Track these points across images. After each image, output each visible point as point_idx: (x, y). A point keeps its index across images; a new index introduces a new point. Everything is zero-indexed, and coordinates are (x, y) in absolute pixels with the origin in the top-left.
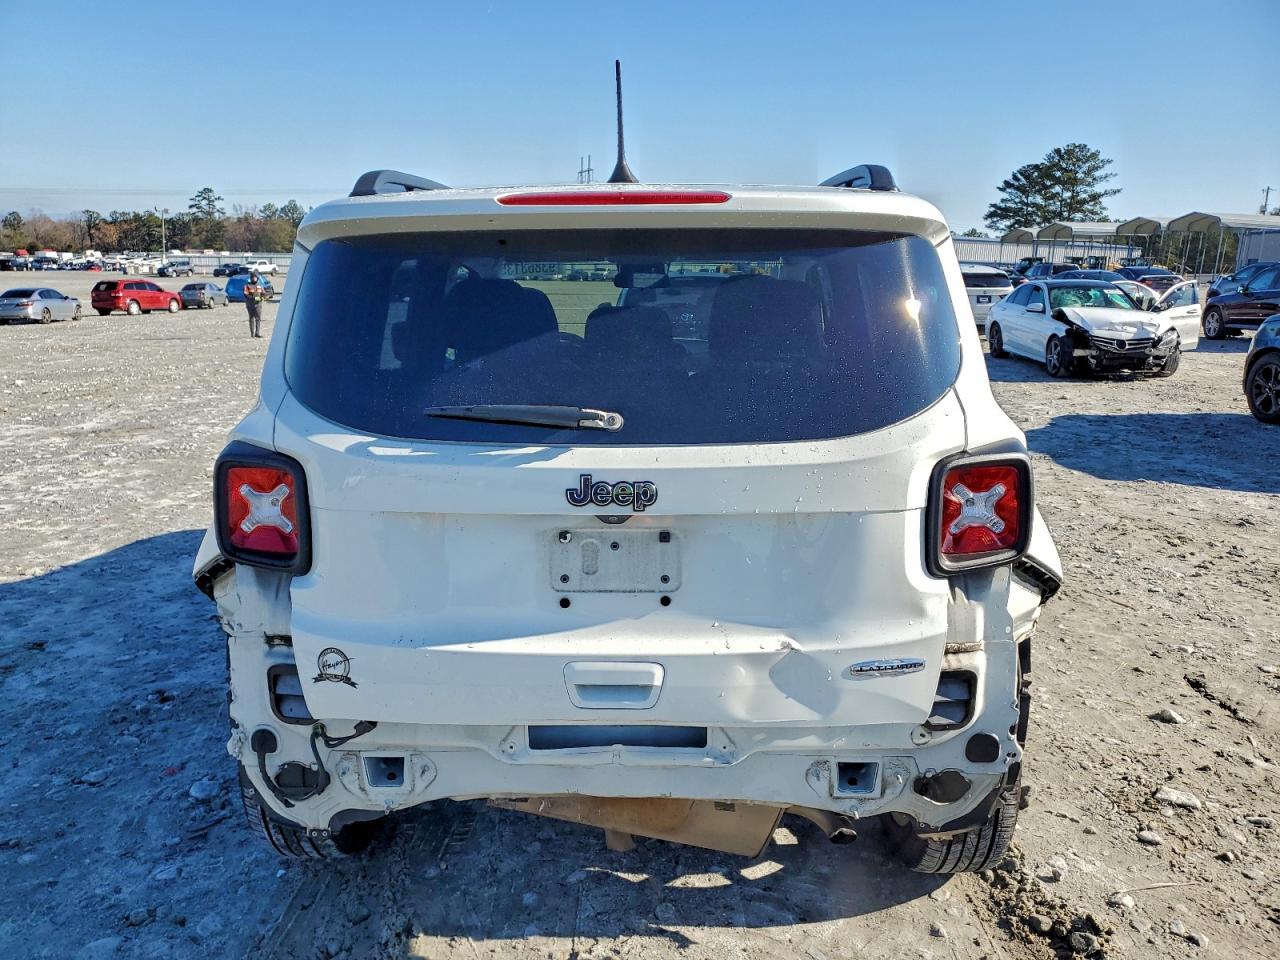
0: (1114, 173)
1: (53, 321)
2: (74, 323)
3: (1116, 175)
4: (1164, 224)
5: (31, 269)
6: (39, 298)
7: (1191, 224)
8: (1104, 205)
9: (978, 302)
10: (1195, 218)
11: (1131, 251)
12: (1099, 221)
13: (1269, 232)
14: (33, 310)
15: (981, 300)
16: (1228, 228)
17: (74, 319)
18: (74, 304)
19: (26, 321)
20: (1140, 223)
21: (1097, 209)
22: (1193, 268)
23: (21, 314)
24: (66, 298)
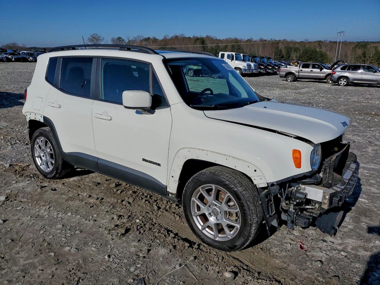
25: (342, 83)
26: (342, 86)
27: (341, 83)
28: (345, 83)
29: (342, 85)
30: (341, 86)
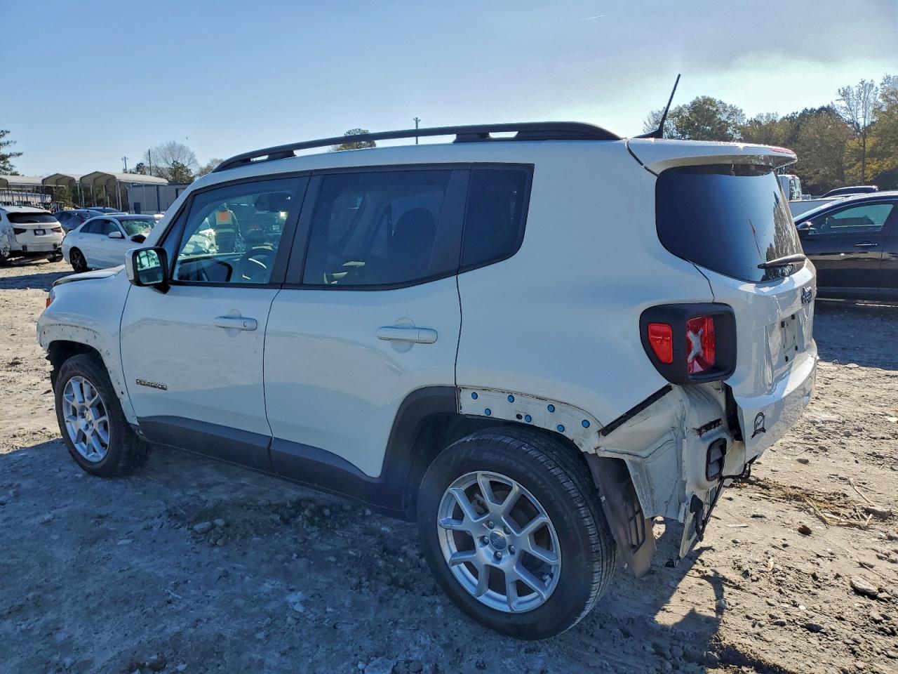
0: (14, 140)
3: (15, 142)
4: (77, 179)
7: (95, 179)
8: (12, 163)
9: (36, 234)
10: (97, 176)
11: (43, 198)
12: (11, 174)
13: (147, 185)
15: (37, 232)
16: (121, 183)
20: (58, 178)
21: (7, 166)
22: (116, 208)
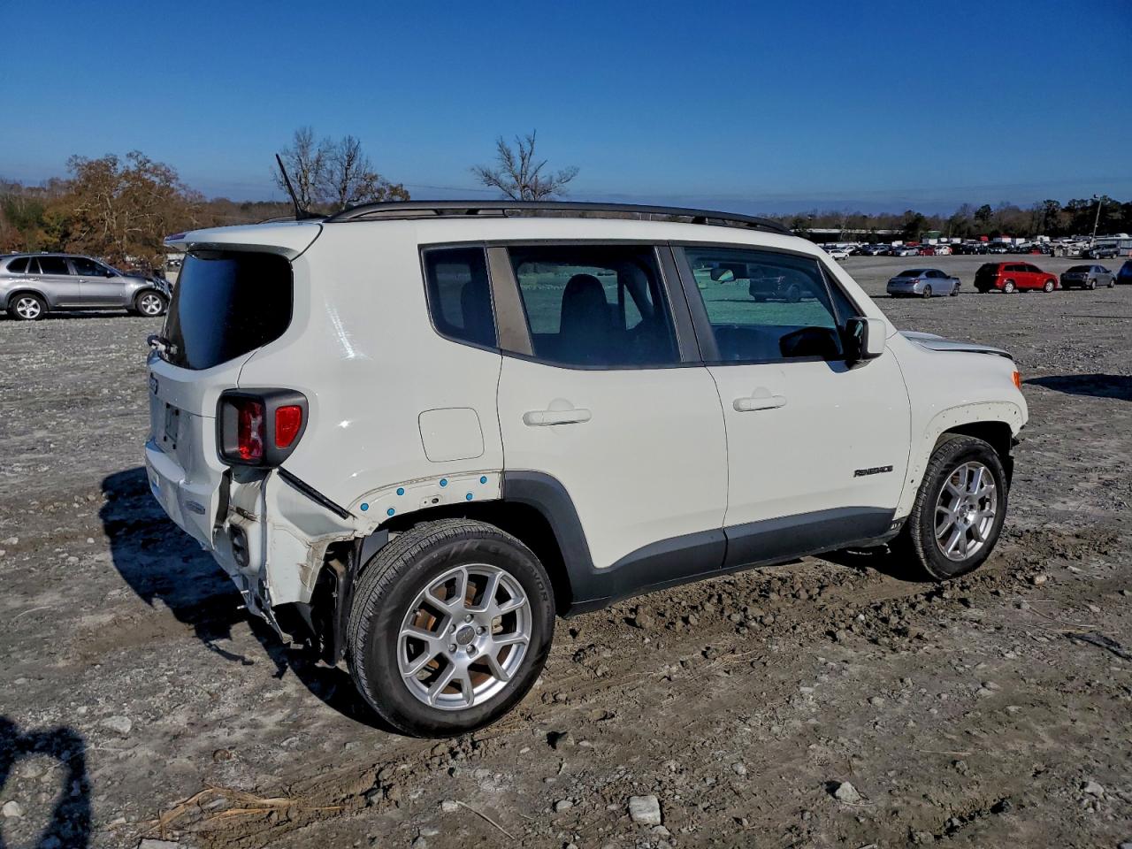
1: (932, 296)
2: (952, 298)
5: (977, 253)
6: (925, 277)
14: (917, 287)
17: (952, 295)
18: (954, 283)
19: (912, 295)
23: (908, 290)
24: (949, 277)
25: (28, 312)
26: (29, 319)
27: (24, 312)
28: (38, 311)
29: (28, 316)
30: (26, 319)
